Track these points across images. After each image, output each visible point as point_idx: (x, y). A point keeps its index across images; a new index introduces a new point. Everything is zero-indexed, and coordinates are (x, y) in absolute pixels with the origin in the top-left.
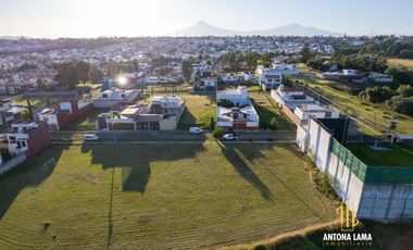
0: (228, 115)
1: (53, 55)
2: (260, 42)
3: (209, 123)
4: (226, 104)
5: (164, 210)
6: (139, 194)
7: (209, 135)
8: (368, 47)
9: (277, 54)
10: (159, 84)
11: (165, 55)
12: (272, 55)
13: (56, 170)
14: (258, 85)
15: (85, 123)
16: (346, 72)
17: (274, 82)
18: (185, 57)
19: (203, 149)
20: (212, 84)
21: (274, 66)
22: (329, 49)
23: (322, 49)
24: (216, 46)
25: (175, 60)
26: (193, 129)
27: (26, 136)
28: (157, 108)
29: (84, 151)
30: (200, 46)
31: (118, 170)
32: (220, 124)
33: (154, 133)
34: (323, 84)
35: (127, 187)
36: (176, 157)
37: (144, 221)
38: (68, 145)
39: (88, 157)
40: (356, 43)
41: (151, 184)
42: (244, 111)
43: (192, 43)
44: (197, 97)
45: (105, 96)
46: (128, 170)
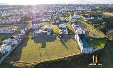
0: (61, 31)
1: (16, 11)
2: (71, 7)
3: (57, 33)
4: (61, 28)
5: (49, 51)
6: (44, 49)
7: (57, 36)
8: (100, 9)
9: (76, 11)
10: (45, 21)
11: (46, 11)
12: (74, 11)
13: (28, 44)
14: (69, 22)
15: (31, 33)
16: (91, 18)
17: (73, 21)
18: (51, 11)
19: (56, 39)
20: (58, 22)
21: (74, 16)
22: (90, 9)
23: (88, 9)
24: (59, 8)
25: (48, 13)
26: (54, 35)
27: (21, 37)
28: (46, 29)
29: (32, 40)
30: (55, 8)
31: (40, 44)
32: (59, 34)
33: (46, 35)
34: (85, 22)
35: (42, 47)
36: (51, 41)
37: (46, 53)
38: (28, 38)
39: (33, 41)
40: (97, 7)
41: (46, 47)
42: (65, 30)
43: (53, 7)
44: (55, 25)
45: (34, 26)
46: (42, 44)
